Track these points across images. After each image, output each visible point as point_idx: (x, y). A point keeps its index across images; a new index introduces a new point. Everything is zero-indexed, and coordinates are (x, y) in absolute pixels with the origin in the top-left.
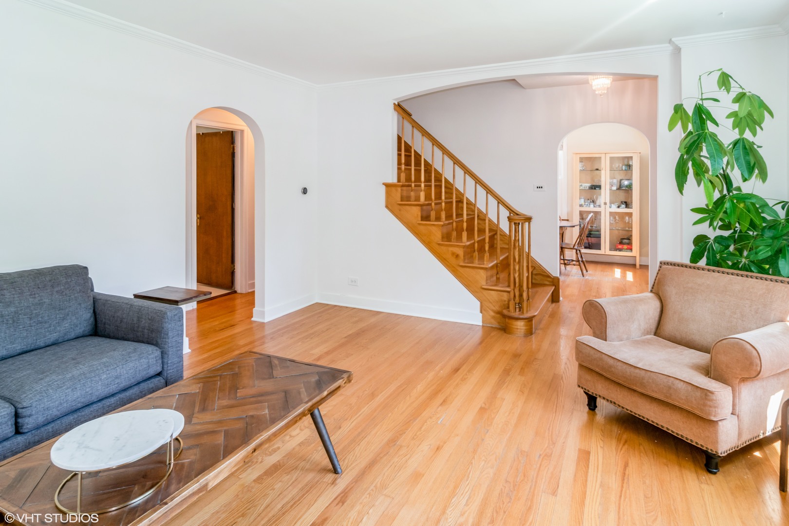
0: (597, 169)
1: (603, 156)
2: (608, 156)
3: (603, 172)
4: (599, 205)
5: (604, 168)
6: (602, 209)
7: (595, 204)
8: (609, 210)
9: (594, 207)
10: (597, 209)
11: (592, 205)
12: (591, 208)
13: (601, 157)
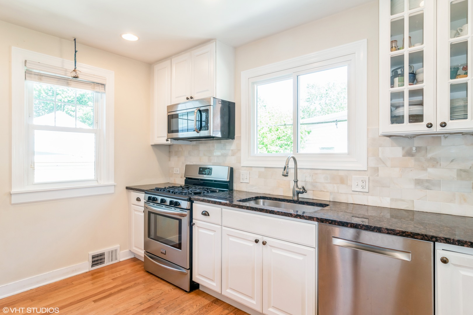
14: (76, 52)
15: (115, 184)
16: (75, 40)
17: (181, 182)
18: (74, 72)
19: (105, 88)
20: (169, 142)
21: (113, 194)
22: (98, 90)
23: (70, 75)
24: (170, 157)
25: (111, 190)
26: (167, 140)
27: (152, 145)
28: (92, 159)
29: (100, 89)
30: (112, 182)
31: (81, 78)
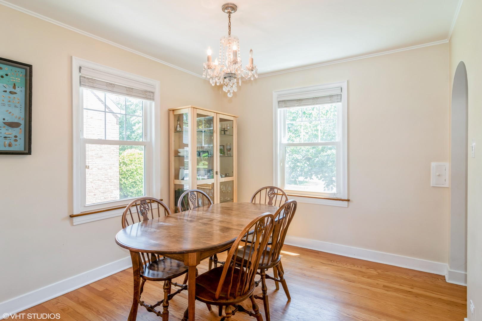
2: (219, 117)
3: (215, 136)
5: (216, 131)
6: (214, 181)
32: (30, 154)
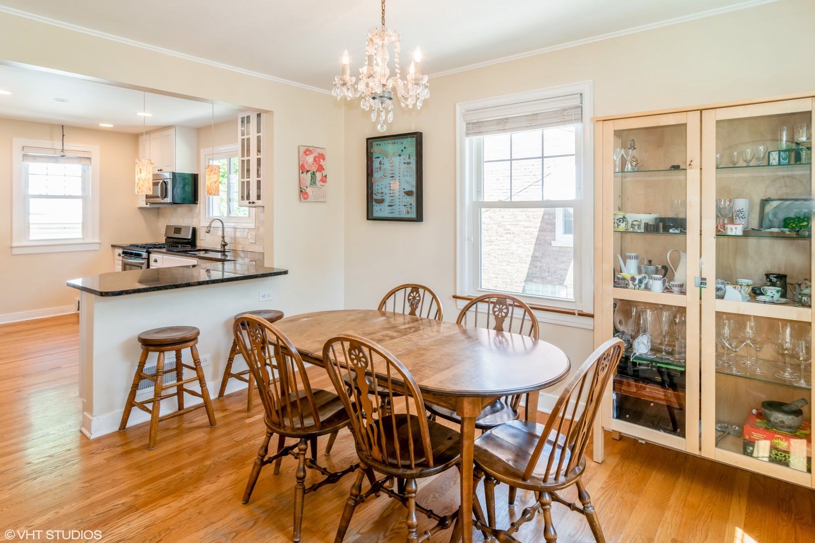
0: (676, 168)
1: (692, 121)
2: (710, 119)
3: (692, 174)
4: (681, 286)
5: (696, 163)
6: (689, 301)
7: (672, 279)
8: (713, 305)
9: (668, 290)
10: (674, 299)
11: (657, 285)
12: (656, 292)
13: (685, 125)
14: (63, 136)
15: (100, 242)
16: (63, 126)
17: (162, 240)
18: (62, 153)
19: (91, 162)
20: (148, 206)
21: (98, 250)
22: (84, 163)
23: (59, 154)
24: (158, 218)
25: (97, 247)
26: (147, 204)
27: (139, 208)
28: (80, 220)
29: (87, 162)
30: (97, 241)
31: (67, 154)
32: (422, 220)
